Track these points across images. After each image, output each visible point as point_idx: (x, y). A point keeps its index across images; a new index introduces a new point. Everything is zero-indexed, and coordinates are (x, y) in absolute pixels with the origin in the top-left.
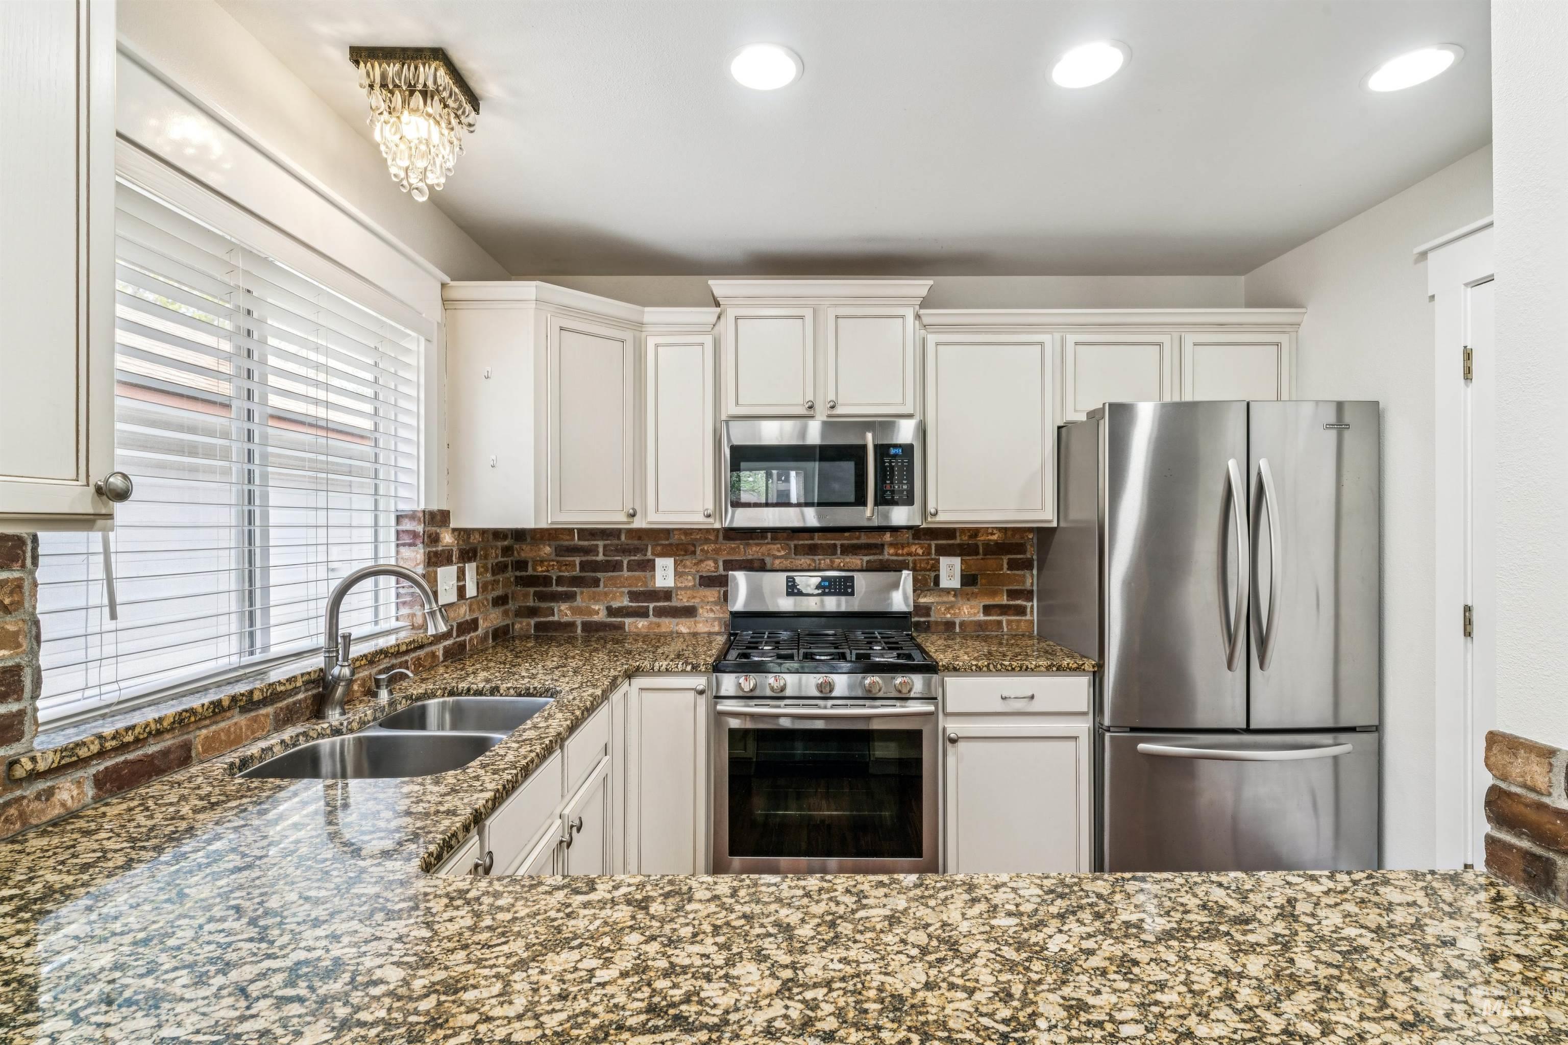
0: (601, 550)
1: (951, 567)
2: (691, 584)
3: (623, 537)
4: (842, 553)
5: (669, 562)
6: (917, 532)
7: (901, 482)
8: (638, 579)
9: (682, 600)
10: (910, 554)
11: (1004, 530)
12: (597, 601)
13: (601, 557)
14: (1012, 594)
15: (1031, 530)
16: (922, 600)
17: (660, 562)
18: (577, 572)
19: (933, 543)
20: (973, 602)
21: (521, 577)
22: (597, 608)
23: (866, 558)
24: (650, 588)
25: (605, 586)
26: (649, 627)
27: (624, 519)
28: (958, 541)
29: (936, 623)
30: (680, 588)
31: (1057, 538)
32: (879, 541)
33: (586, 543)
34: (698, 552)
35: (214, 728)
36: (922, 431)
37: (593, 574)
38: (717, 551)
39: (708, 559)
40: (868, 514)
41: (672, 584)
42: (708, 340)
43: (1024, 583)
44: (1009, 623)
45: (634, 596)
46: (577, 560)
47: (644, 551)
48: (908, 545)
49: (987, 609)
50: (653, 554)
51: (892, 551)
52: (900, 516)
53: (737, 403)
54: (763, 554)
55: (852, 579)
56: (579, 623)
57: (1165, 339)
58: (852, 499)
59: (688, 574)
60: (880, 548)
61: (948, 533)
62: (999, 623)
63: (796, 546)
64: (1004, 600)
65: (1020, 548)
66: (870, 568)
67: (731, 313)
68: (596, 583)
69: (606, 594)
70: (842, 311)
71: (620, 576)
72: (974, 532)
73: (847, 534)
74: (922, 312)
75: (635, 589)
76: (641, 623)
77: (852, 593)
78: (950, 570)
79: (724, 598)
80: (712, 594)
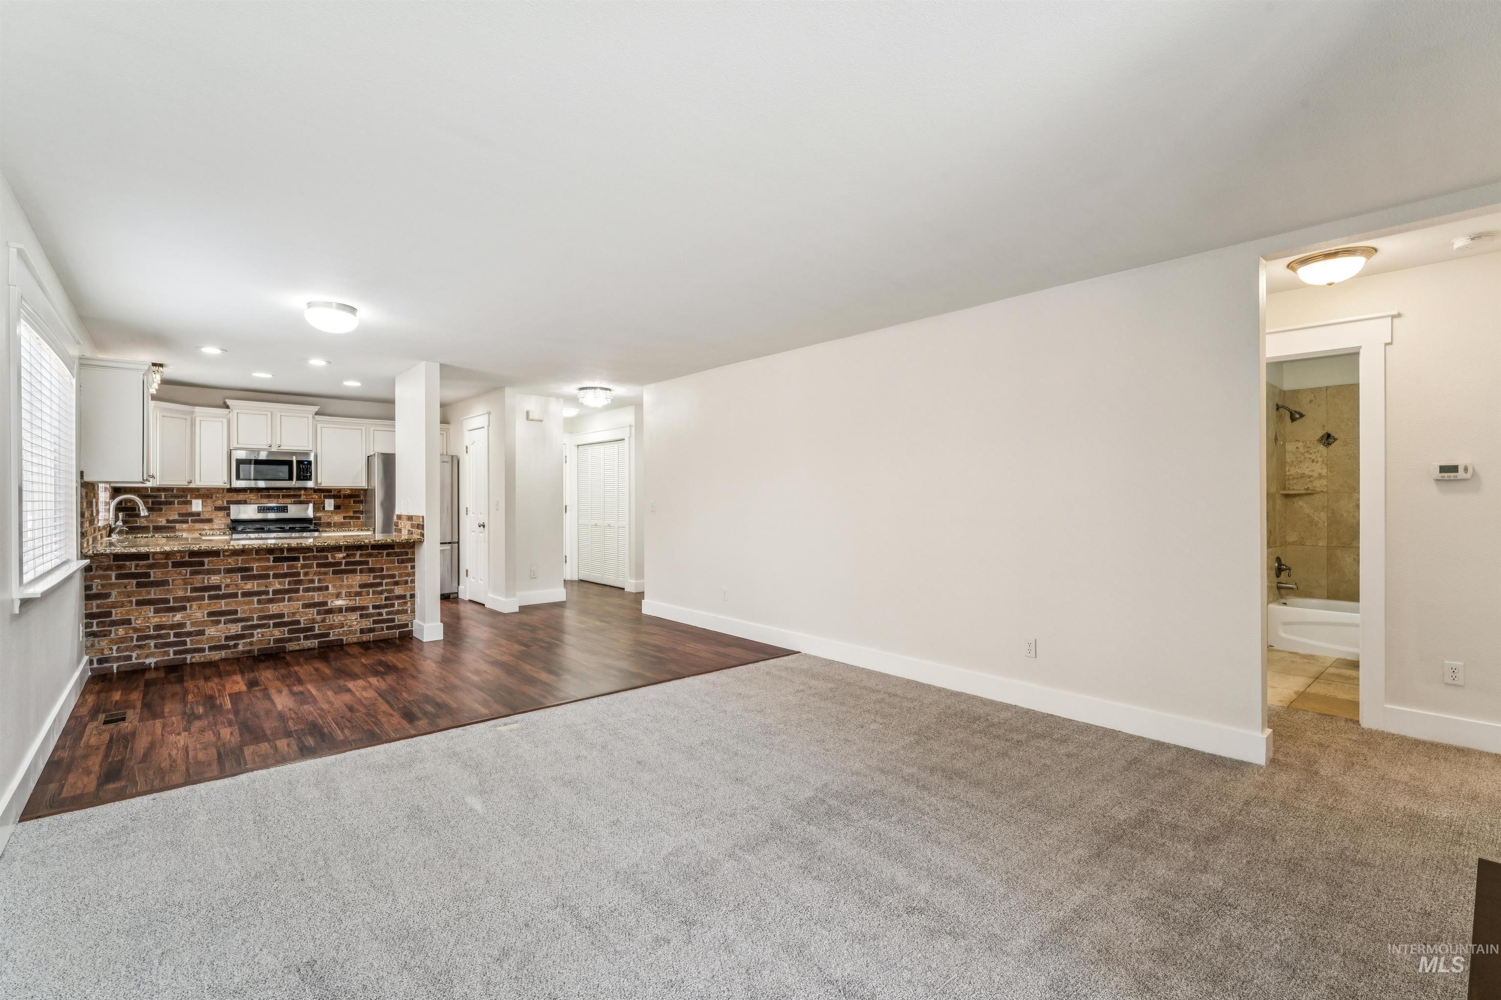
0: (163, 497)
1: (330, 503)
2: (210, 510)
3: (175, 491)
4: (283, 498)
5: (200, 501)
6: (316, 491)
7: (307, 473)
9: (206, 516)
10: (313, 498)
11: (352, 490)
12: (161, 517)
13: (163, 499)
14: (355, 512)
15: (357, 490)
16: (318, 515)
17: (194, 501)
18: (154, 505)
19: (322, 495)
20: (339, 515)
22: (161, 520)
23: (293, 500)
24: (189, 511)
25: (165, 511)
26: (189, 526)
27: (185, 483)
28: (333, 494)
29: (324, 523)
30: (205, 512)
31: (368, 493)
32: (298, 493)
33: (155, 494)
34: (214, 497)
36: (316, 456)
37: (159, 506)
38: (223, 497)
39: (218, 500)
40: (294, 483)
41: (201, 510)
42: (225, 421)
43: (360, 508)
44: (353, 522)
45: (180, 515)
46: (150, 501)
49: (345, 518)
50: (190, 498)
51: (304, 497)
52: (310, 484)
53: (238, 443)
54: (246, 498)
56: (151, 526)
58: (287, 478)
59: (209, 506)
60: (299, 496)
61: (328, 491)
62: (349, 522)
63: (261, 495)
64: (351, 514)
65: (358, 496)
66: (295, 503)
67: (235, 412)
68: (161, 510)
70: (283, 414)
71: (173, 507)
72: (339, 491)
73: (284, 491)
74: (316, 416)
75: (181, 512)
76: (185, 526)
77: (287, 512)
78: (329, 504)
79: (228, 515)
80: (221, 514)
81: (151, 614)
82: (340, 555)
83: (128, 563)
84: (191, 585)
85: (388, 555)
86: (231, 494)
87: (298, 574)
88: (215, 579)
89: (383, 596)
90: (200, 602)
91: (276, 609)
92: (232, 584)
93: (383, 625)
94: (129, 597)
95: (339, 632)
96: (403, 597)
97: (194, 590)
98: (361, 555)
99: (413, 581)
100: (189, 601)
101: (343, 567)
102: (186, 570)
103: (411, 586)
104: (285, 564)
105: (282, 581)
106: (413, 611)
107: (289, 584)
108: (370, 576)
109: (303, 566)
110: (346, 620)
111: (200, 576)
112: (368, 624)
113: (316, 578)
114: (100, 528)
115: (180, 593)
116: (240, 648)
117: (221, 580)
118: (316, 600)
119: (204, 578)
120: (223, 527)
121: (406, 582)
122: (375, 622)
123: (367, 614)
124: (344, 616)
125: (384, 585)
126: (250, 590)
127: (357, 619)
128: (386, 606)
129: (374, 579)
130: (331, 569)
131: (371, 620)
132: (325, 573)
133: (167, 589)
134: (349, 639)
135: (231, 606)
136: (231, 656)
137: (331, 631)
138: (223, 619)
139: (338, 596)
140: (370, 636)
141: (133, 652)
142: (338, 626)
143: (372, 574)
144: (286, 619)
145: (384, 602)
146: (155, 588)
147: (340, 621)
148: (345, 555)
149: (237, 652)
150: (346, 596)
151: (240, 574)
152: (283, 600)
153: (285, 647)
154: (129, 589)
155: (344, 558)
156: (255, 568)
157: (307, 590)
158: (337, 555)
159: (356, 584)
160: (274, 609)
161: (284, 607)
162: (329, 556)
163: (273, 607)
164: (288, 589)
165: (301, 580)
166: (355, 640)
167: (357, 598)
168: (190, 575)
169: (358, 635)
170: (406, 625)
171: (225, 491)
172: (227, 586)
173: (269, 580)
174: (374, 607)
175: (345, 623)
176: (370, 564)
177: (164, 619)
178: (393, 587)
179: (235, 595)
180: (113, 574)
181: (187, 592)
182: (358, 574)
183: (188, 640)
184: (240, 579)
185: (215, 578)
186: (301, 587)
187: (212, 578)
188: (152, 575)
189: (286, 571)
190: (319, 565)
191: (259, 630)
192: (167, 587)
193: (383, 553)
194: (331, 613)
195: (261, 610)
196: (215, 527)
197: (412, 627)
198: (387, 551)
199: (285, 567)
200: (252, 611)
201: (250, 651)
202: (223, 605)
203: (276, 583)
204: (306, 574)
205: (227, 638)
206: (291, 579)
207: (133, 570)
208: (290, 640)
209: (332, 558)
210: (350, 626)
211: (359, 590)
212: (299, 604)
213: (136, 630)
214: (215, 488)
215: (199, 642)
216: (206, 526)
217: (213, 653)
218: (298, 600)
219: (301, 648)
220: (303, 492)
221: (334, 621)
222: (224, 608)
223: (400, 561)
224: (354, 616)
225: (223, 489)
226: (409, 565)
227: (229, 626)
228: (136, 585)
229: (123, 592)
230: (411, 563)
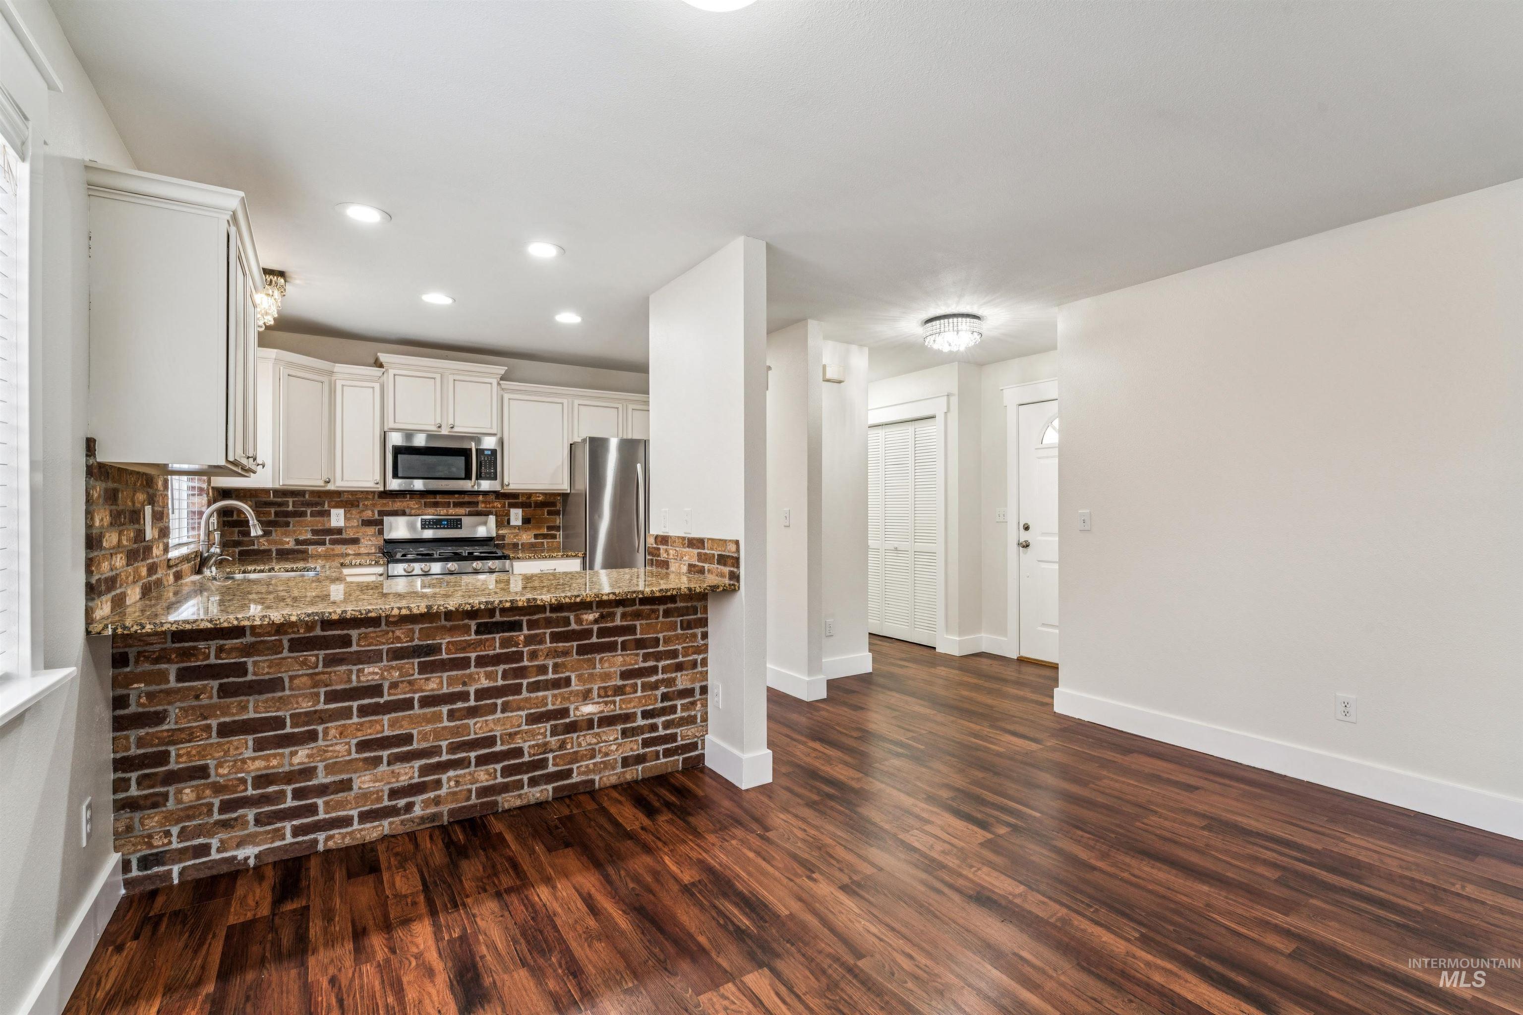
1: (516, 514)
2: (356, 524)
3: (307, 496)
5: (341, 512)
6: (498, 495)
7: (490, 468)
8: (319, 522)
9: (349, 534)
10: (493, 507)
11: (545, 494)
12: (287, 536)
13: (290, 508)
14: (549, 528)
15: (559, 494)
16: (501, 532)
17: (334, 512)
18: (272, 517)
19: (507, 502)
20: (529, 533)
21: (228, 521)
22: (287, 540)
23: (468, 510)
24: (327, 526)
25: (294, 526)
26: (326, 551)
27: (321, 483)
28: (520, 500)
29: (508, 544)
30: (348, 527)
31: (570, 498)
32: (475, 500)
33: (279, 500)
34: (361, 505)
36: (501, 442)
37: (285, 519)
38: (374, 505)
39: (367, 509)
40: (467, 485)
41: (343, 525)
42: (377, 386)
43: (555, 522)
44: (548, 543)
45: (315, 532)
47: (323, 505)
48: (493, 502)
49: (536, 536)
50: (329, 506)
51: (483, 505)
53: (394, 422)
54: (405, 506)
55: (461, 520)
56: (274, 549)
57: (620, 406)
58: (463, 476)
59: (355, 518)
60: (476, 504)
61: (515, 496)
62: (543, 543)
63: (425, 503)
64: (545, 531)
65: (553, 504)
66: (470, 514)
67: (391, 372)
68: (287, 524)
69: (295, 532)
70: (457, 377)
71: (305, 520)
72: (529, 495)
73: (458, 495)
74: (501, 382)
75: (316, 528)
76: (321, 549)
77: (461, 528)
78: (516, 516)
79: (381, 532)
80: (371, 530)
81: (249, 753)
82: (591, 617)
83: (201, 645)
84: (326, 686)
85: (667, 613)
86: (384, 501)
87: (518, 656)
88: (371, 673)
89: (659, 693)
90: (343, 722)
91: (481, 728)
92: (402, 682)
93: (658, 748)
94: (205, 718)
95: (587, 766)
96: (689, 692)
97: (332, 697)
98: (624, 616)
99: (704, 662)
100: (322, 721)
101: (594, 640)
102: (317, 656)
103: (701, 673)
104: (497, 636)
105: (492, 672)
106: (705, 719)
107: (504, 677)
108: (637, 655)
109: (529, 640)
110: (598, 743)
111: (343, 668)
112: (635, 747)
113: (550, 663)
114: (172, 563)
115: (305, 705)
116: (418, 811)
117: (382, 674)
118: (550, 707)
119: (351, 671)
120: (373, 551)
121: (694, 664)
122: (646, 743)
123: (633, 729)
124: (598, 734)
125: (660, 672)
126: (436, 693)
127: (617, 739)
128: (663, 712)
129: (644, 661)
130: (575, 644)
131: (640, 738)
132: (566, 653)
133: (281, 698)
134: (605, 779)
135: (401, 727)
136: (400, 830)
137: (575, 766)
138: (385, 754)
139: (586, 696)
140: (637, 770)
141: (211, 836)
142: (586, 755)
143: (641, 652)
144: (498, 748)
145: (659, 705)
146: (257, 697)
147: (590, 744)
148: (597, 615)
149: (412, 820)
150: (599, 696)
151: (417, 661)
152: (493, 709)
153: (496, 803)
154: (204, 700)
155: (596, 621)
156: (444, 647)
157: (535, 687)
158: (585, 617)
159: (615, 672)
160: (477, 727)
161: (495, 724)
162: (572, 618)
163: (475, 724)
164: (503, 686)
165: (525, 668)
166: (614, 780)
167: (618, 699)
168: (324, 666)
169: (619, 770)
170: (694, 746)
171: (376, 496)
172: (394, 685)
173: (468, 671)
174: (646, 715)
175: (597, 747)
176: (638, 631)
177: (274, 762)
178: (673, 675)
179: (407, 704)
180: (172, 670)
181: (319, 702)
182: (619, 652)
183: (320, 802)
184: (417, 670)
185: (371, 670)
186: (525, 682)
187: (366, 671)
188: (250, 668)
189: (498, 651)
190: (555, 637)
191: (451, 773)
192: (280, 694)
193: (658, 610)
194: (575, 731)
195: (455, 732)
196: (363, 550)
197: (703, 748)
198: (665, 607)
199: (496, 644)
200: (438, 734)
201: (434, 817)
202: (385, 725)
203: (482, 675)
204: (533, 655)
205: (394, 794)
206: (507, 667)
207: (213, 660)
208: (505, 788)
209: (576, 623)
210: (607, 755)
211: (620, 683)
212: (521, 717)
213: (218, 789)
214: (362, 492)
215: (341, 805)
216: (350, 550)
217: (368, 825)
218: (519, 709)
219: (525, 802)
220: (481, 498)
221: (580, 745)
222: (387, 733)
223: (685, 625)
224: (612, 734)
225: (374, 492)
226: (699, 631)
227: (397, 767)
228: (218, 692)
229: (193, 708)
230: (701, 627)
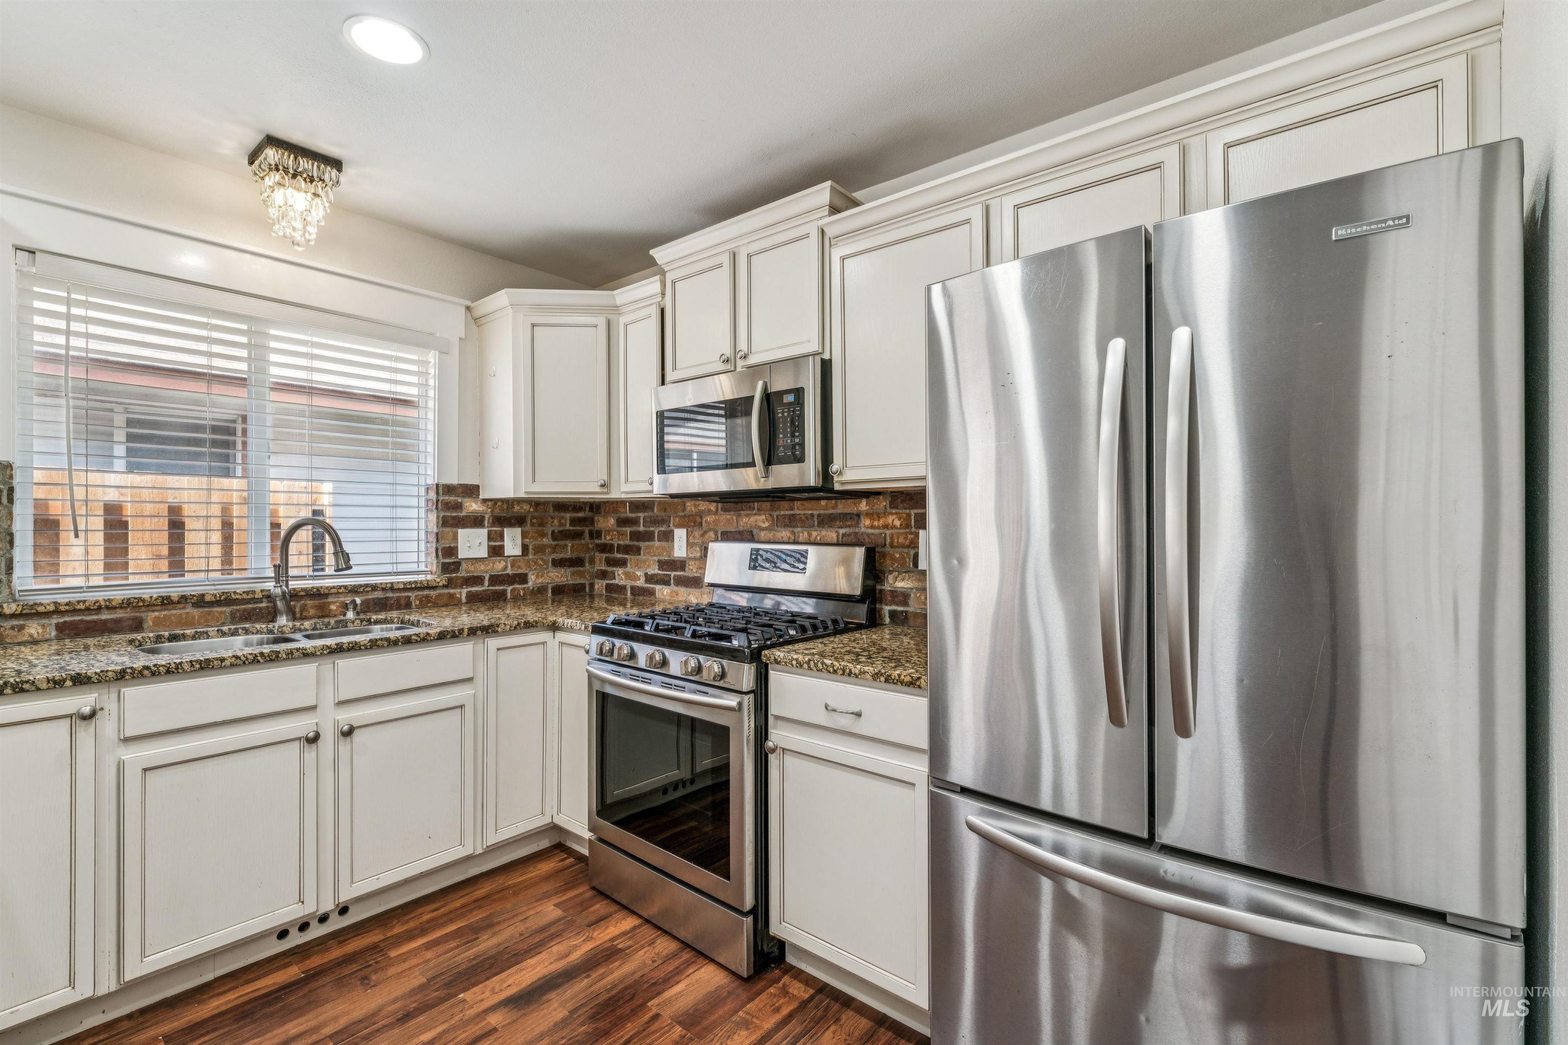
0: (642, 521)
3: (656, 509)
5: (684, 533)
8: (664, 548)
9: (691, 570)
10: (886, 526)
12: (639, 568)
13: (642, 528)
16: (900, 584)
17: (677, 533)
18: (628, 541)
19: (913, 513)
22: (639, 574)
23: (842, 531)
24: (672, 558)
25: (644, 555)
26: (671, 595)
30: (690, 559)
33: (633, 515)
35: (166, 612)
37: (637, 543)
41: (685, 556)
45: (662, 564)
46: (628, 530)
47: (668, 522)
48: (885, 514)
50: (673, 525)
51: (868, 522)
54: (751, 526)
55: (808, 553)
56: (629, 587)
57: (1168, 154)
63: (778, 517)
67: (669, 279)
69: (644, 562)
71: (652, 546)
75: (662, 558)
76: (666, 591)
77: (804, 569)
216: (693, 596)
